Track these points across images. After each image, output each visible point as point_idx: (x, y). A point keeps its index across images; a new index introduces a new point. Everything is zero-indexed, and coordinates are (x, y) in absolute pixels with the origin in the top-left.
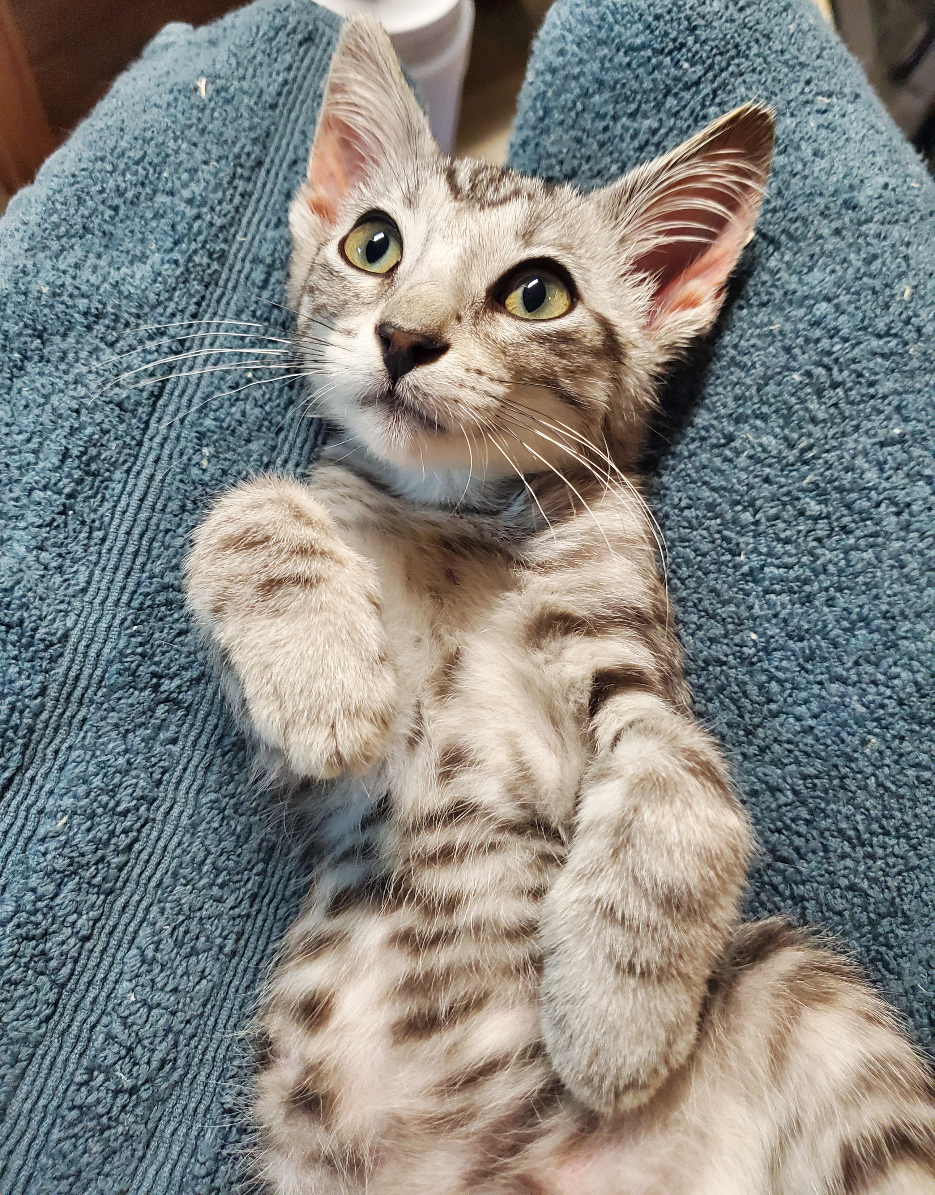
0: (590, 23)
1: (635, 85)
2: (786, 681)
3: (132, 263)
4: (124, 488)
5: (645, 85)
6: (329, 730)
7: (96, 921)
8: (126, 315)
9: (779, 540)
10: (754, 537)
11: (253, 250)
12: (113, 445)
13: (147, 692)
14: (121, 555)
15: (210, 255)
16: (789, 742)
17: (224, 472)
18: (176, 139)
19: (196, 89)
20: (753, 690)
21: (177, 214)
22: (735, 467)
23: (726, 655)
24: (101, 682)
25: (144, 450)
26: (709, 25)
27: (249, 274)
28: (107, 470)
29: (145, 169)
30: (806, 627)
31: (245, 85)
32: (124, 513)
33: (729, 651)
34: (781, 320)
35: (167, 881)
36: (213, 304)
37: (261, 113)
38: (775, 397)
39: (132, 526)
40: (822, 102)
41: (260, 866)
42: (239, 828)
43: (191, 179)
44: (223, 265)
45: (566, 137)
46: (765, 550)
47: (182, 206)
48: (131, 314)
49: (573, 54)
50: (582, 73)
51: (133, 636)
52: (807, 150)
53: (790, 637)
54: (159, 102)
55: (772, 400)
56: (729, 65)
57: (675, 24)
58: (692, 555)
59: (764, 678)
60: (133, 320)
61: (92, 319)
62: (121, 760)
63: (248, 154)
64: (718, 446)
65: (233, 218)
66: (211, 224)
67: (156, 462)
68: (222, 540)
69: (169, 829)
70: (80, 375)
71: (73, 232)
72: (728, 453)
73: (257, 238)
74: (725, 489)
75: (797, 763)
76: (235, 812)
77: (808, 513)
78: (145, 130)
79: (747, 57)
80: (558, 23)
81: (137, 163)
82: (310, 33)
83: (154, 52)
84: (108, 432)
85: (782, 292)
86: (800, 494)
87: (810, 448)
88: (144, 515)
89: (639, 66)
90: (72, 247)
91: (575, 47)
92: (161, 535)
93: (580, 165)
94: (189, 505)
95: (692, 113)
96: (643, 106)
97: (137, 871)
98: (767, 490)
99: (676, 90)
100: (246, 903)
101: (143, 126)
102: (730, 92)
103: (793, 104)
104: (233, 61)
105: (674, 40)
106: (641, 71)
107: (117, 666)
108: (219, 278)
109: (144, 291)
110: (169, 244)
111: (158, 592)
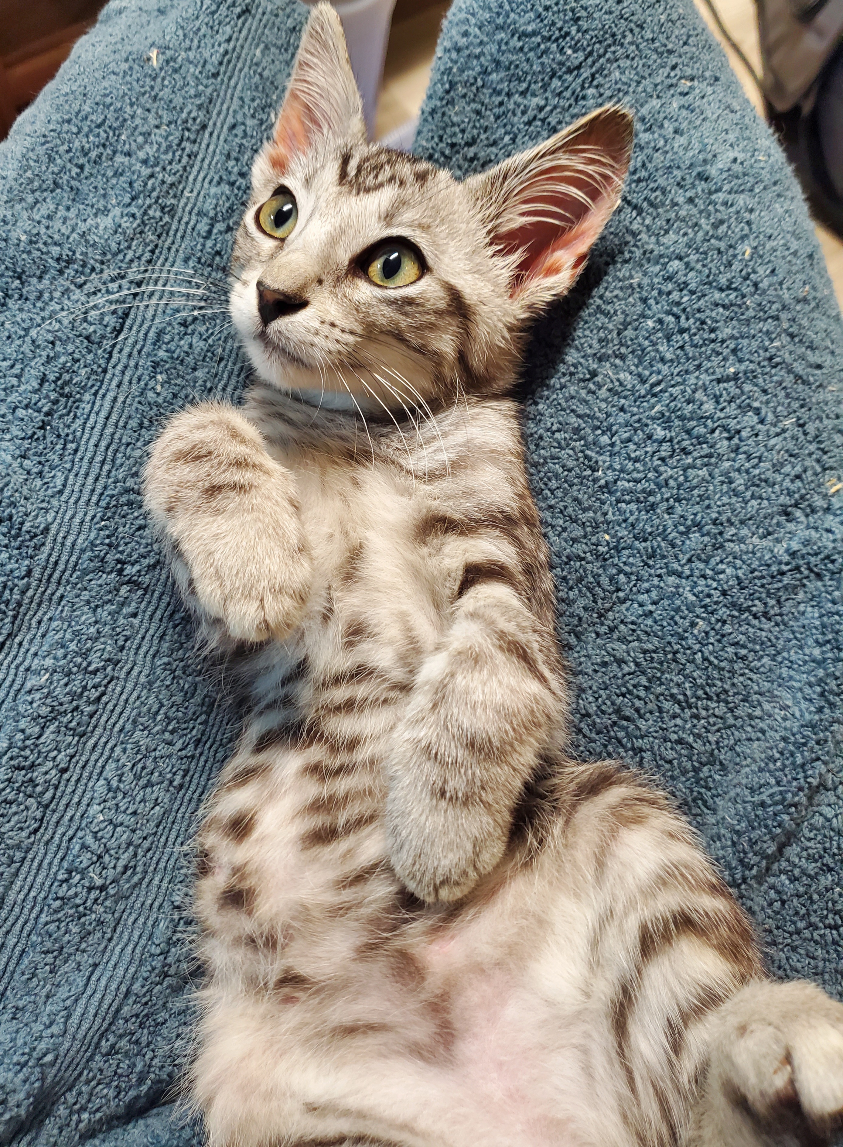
0: (490, 9)
1: (526, 67)
2: (632, 574)
3: (96, 215)
4: (92, 408)
5: (534, 67)
6: (258, 603)
7: (72, 757)
8: (92, 262)
9: (630, 459)
10: (610, 456)
11: (199, 204)
12: (83, 372)
13: (113, 575)
14: (91, 463)
15: (163, 208)
16: (633, 623)
17: (175, 396)
18: (132, 105)
19: (149, 59)
20: (605, 581)
21: (133, 173)
22: (597, 398)
23: (585, 553)
24: (75, 566)
25: (108, 376)
26: (590, 16)
27: (195, 225)
28: (78, 393)
29: (105, 132)
30: (649, 530)
31: (191, 55)
32: (93, 428)
33: (587, 549)
34: (640, 275)
35: (129, 727)
36: (165, 252)
37: (205, 82)
38: (632, 340)
39: (100, 440)
40: (685, 85)
41: (203, 717)
42: (186, 686)
43: (146, 142)
44: (173, 217)
45: (468, 109)
46: (618, 467)
47: (138, 166)
48: (96, 260)
49: (475, 36)
50: (482, 53)
51: (101, 529)
52: (669, 128)
53: (636, 538)
54: (117, 70)
55: (629, 343)
56: (606, 52)
57: (561, 15)
58: (561, 470)
59: (614, 571)
60: (98, 265)
61: (64, 264)
62: (92, 630)
63: (194, 119)
64: (584, 380)
65: (181, 176)
66: (163, 182)
67: (118, 386)
68: (174, 453)
69: (130, 685)
70: (54, 312)
71: (44, 186)
72: (591, 386)
73: (202, 193)
74: (588, 416)
75: (639, 640)
76: (184, 673)
77: (655, 437)
78: (105, 95)
79: (622, 45)
80: (464, 6)
81: (99, 126)
82: (247, 5)
83: (109, 17)
84: (78, 360)
85: (641, 251)
86: (649, 422)
87: (659, 383)
88: (109, 431)
89: (531, 50)
90: (44, 200)
91: (476, 29)
92: (123, 447)
93: (479, 135)
94: (146, 423)
95: (573, 93)
96: (533, 85)
97: (104, 718)
98: (622, 418)
99: (560, 73)
100: (191, 747)
101: (102, 92)
102: (606, 76)
103: (659, 87)
104: (180, 33)
105: (560, 29)
106: (531, 55)
107: (89, 554)
108: (169, 229)
109: (106, 240)
110: (127, 200)
111: (121, 494)
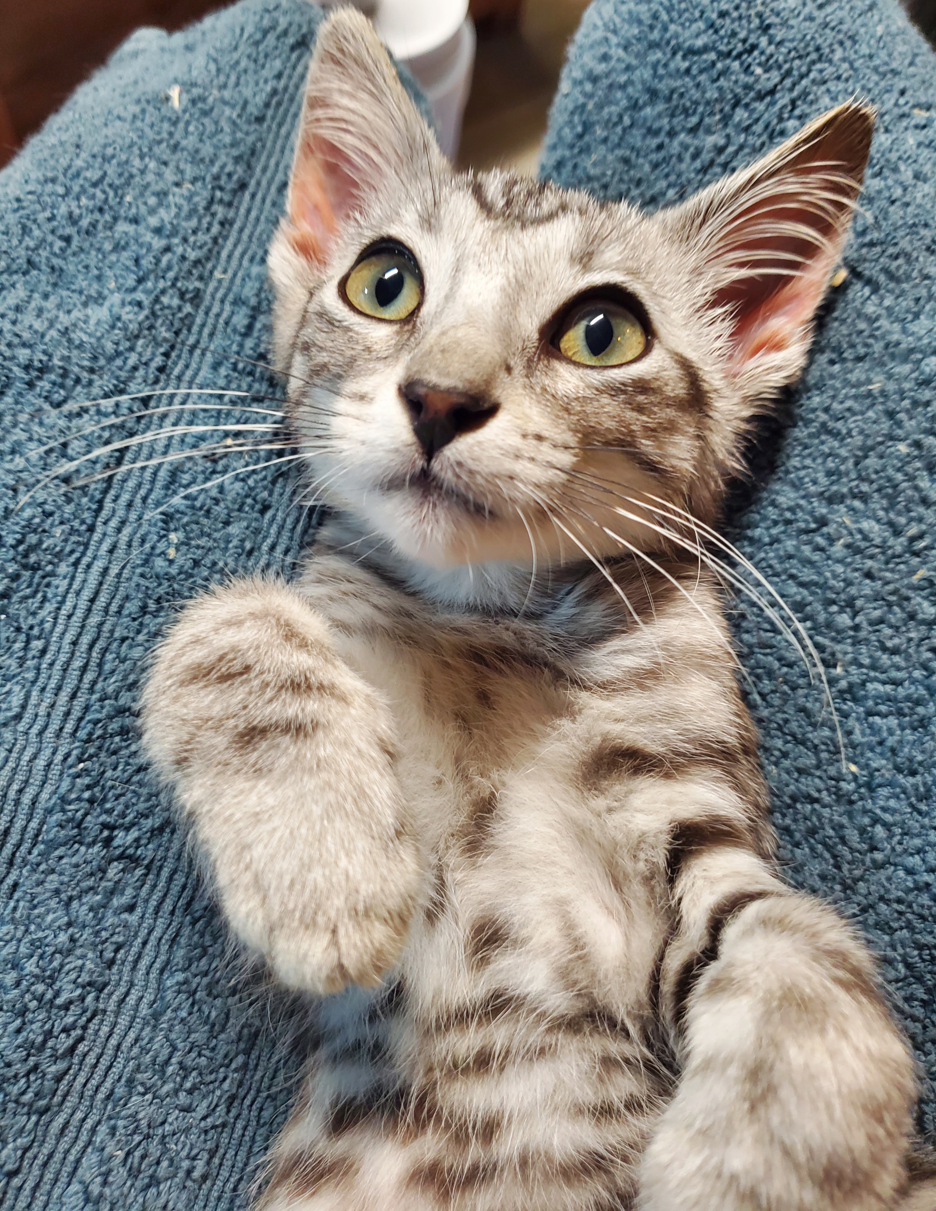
0: (640, 22)
1: (696, 95)
2: (894, 824)
3: (85, 305)
4: (70, 585)
5: (708, 95)
6: (328, 936)
7: (26, 1150)
8: (76, 369)
9: (884, 649)
10: (853, 644)
11: (235, 289)
12: (58, 531)
13: (96, 848)
14: (65, 671)
15: (182, 295)
16: (899, 901)
17: (196, 563)
18: (142, 157)
19: (168, 99)
20: (853, 836)
21: (141, 246)
22: (829, 558)
23: (819, 791)
24: (37, 835)
25: (96, 536)
26: (785, 23)
27: (230, 317)
28: (50, 563)
29: (104, 192)
30: (920, 758)
31: (227, 94)
32: (70, 617)
33: (822, 786)
34: (881, 377)
35: (120, 1091)
36: (185, 355)
37: (245, 127)
38: (877, 472)
39: (80, 634)
40: (920, 116)
41: (240, 1059)
42: (214, 1014)
43: (160, 204)
44: (197, 307)
45: (610, 157)
46: (867, 661)
47: (148, 237)
48: (82, 367)
49: (619, 60)
50: (630, 82)
51: (79, 776)
52: (907, 173)
53: (898, 769)
54: (123, 114)
55: (874, 476)
56: (809, 71)
57: (744, 22)
59: (866, 820)
60: (85, 376)
61: (35, 374)
62: (63, 938)
63: (230, 175)
64: (807, 532)
65: (210, 251)
66: (183, 258)
67: (111, 551)
69: (123, 1021)
70: (18, 443)
71: (14, 267)
72: (820, 541)
73: (240, 275)
74: (816, 584)
75: (909, 926)
76: (208, 995)
77: (920, 616)
78: (105, 146)
79: (830, 61)
80: (600, 23)
81: (95, 185)
82: (304, 37)
83: (121, 60)
84: (51, 514)
85: (882, 344)
86: (911, 594)
87: (921, 536)
88: (94, 620)
89: (701, 72)
90: (13, 285)
91: (621, 51)
92: (115, 644)
93: (629, 190)
94: (152, 606)
95: (767, 127)
96: (707, 120)
97: (81, 1080)
98: (868, 587)
99: (747, 100)
100: (221, 1109)
101: (102, 141)
102: (812, 103)
103: (886, 118)
104: (212, 67)
105: (744, 41)
106: (703, 78)
107: (57, 817)
108: (192, 323)
109: (99, 339)
110: (131, 281)
111: (110, 718)
